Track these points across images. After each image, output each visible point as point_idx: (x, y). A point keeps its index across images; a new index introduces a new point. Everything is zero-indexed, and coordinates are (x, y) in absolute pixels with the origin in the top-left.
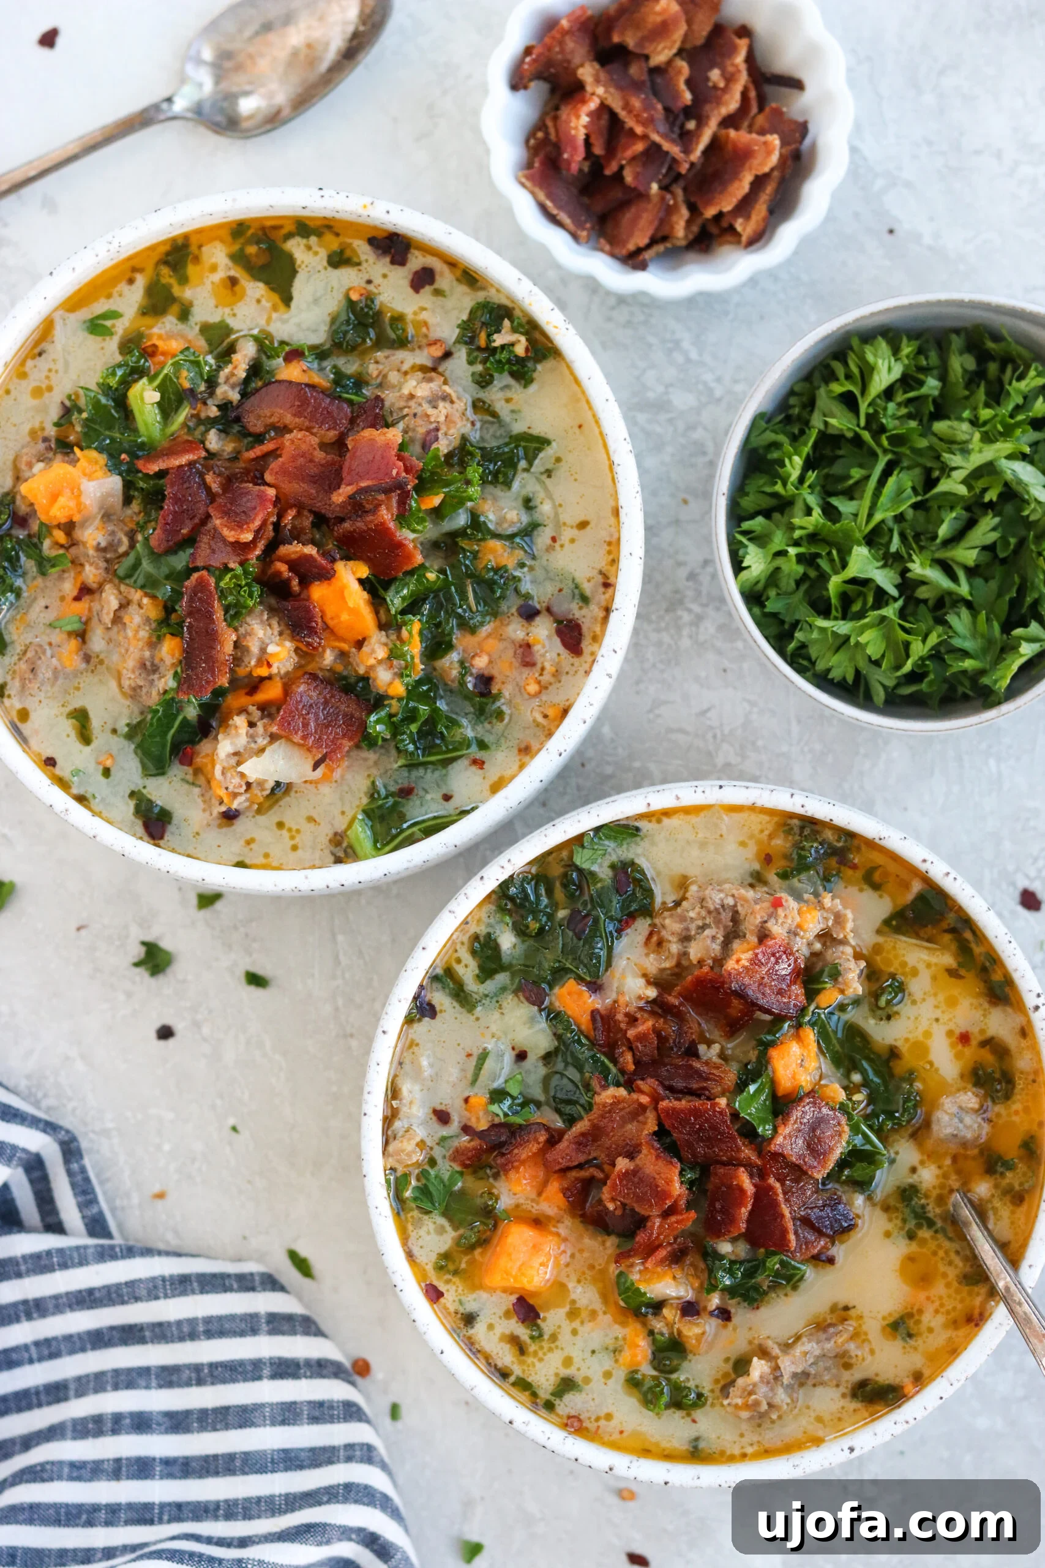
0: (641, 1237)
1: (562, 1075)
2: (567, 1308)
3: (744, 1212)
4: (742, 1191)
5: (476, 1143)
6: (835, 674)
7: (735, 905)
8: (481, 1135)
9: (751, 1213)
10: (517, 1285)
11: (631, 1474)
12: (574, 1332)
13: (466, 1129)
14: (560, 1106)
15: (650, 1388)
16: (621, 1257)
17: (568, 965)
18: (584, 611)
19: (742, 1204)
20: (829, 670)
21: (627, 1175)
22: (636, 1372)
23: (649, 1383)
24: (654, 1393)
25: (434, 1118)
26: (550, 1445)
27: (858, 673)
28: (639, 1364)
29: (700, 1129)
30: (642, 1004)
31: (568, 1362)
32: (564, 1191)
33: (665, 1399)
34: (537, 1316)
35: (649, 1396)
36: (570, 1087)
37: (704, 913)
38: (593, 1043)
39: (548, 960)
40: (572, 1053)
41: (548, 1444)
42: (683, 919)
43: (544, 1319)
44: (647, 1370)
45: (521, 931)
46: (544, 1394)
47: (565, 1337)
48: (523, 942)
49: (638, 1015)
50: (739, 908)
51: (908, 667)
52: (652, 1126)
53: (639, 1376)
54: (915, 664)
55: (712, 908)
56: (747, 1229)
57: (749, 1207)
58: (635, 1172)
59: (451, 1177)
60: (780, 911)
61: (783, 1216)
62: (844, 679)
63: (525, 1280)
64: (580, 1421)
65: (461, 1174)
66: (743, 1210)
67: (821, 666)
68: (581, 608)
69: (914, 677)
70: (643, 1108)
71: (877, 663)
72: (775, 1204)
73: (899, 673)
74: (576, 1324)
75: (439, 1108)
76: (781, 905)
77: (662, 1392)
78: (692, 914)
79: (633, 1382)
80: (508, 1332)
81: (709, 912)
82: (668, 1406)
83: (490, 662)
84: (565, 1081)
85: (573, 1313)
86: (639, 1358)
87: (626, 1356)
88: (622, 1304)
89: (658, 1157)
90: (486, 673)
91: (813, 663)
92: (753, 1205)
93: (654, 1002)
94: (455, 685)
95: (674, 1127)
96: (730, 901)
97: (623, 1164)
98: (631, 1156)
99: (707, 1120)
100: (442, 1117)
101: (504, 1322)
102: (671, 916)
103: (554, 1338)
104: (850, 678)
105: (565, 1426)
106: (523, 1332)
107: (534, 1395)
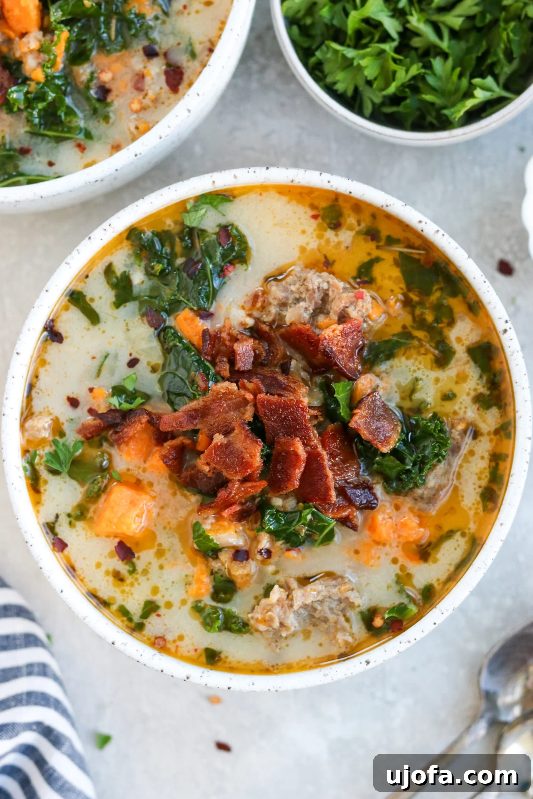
0: (222, 494)
1: (175, 375)
2: (154, 550)
3: (298, 473)
4: (297, 456)
5: (98, 421)
6: (340, 87)
7: (328, 290)
8: (101, 416)
9: (304, 474)
10: (119, 531)
11: (203, 681)
12: (161, 567)
13: (91, 411)
14: (173, 397)
15: (209, 614)
16: (202, 507)
17: (181, 298)
18: (190, 64)
19: (295, 466)
20: (335, 83)
21: (219, 447)
22: (200, 601)
23: (208, 610)
24: (211, 618)
25: (68, 404)
26: (143, 660)
27: (356, 89)
28: (203, 594)
29: (285, 418)
30: (241, 329)
31: (155, 590)
32: (164, 458)
33: (219, 623)
34: (133, 555)
35: (208, 620)
36: (181, 383)
37: (302, 289)
38: (199, 352)
39: (167, 293)
40: (183, 358)
41: (142, 660)
42: (286, 290)
43: (139, 558)
44: (208, 601)
45: (149, 273)
46: (136, 619)
47: (154, 569)
48: (150, 279)
49: (239, 337)
50: (330, 293)
51: (392, 89)
52: (249, 415)
53: (202, 605)
54: (398, 89)
55: (311, 287)
56: (300, 486)
57: (302, 469)
58: (228, 446)
59: (75, 446)
60: (360, 301)
61: (327, 477)
62: (345, 92)
63: (124, 528)
64: (164, 640)
65: (83, 443)
66: (297, 471)
67: (329, 80)
68: (188, 61)
69: (395, 100)
70: (246, 402)
71: (369, 83)
72: (321, 467)
73: (385, 93)
74: (162, 561)
75: (71, 396)
76: (362, 298)
77: (218, 618)
78: (293, 288)
79: (198, 609)
80: (111, 569)
81: (307, 290)
82: (220, 629)
83: (113, 79)
84: (177, 379)
85: (160, 553)
86: (203, 591)
87: (194, 588)
88: (195, 546)
89: (247, 436)
90: (107, 86)
91: (325, 77)
92: (306, 468)
93: (251, 329)
94: (82, 87)
95: (265, 415)
96: (325, 286)
97: (219, 438)
98: (226, 433)
99: (291, 413)
100: (74, 402)
101: (109, 560)
102: (277, 285)
103: (145, 572)
104: (350, 93)
105: (153, 644)
106: (123, 568)
107: (130, 620)
